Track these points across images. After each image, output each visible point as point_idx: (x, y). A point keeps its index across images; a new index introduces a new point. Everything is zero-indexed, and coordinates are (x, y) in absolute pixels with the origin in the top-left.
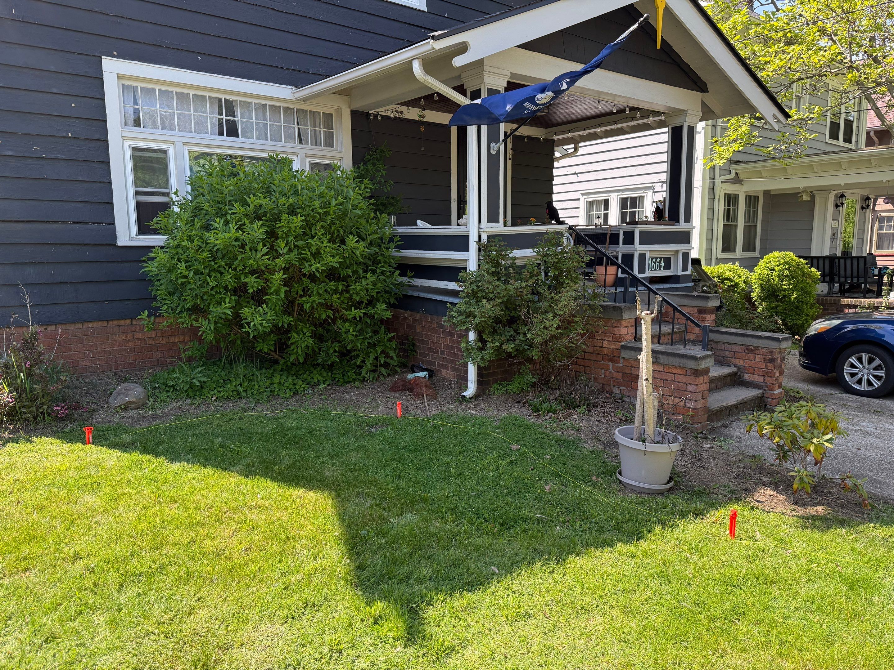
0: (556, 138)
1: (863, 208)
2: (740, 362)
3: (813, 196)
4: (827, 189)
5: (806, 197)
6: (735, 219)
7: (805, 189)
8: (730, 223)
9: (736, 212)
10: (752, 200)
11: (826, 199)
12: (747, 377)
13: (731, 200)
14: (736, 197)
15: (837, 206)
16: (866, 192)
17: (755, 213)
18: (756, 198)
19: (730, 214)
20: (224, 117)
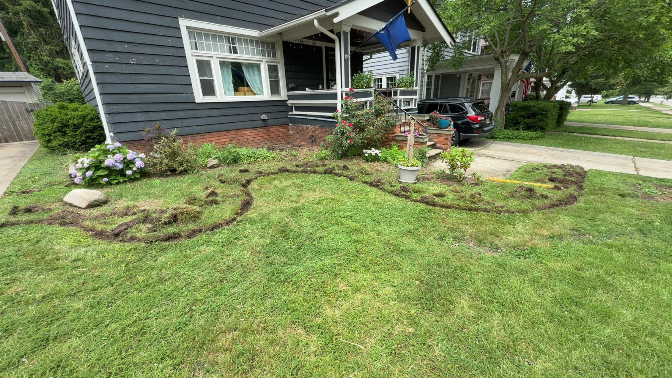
0: (364, 52)
1: (478, 80)
2: (436, 140)
3: (460, 75)
4: (466, 72)
5: (458, 76)
6: (431, 86)
7: (458, 73)
8: (429, 87)
9: (431, 82)
10: (437, 77)
11: (465, 76)
12: (438, 145)
13: (429, 77)
14: (431, 76)
15: (469, 79)
16: (479, 73)
17: (438, 83)
18: (439, 76)
19: (429, 84)
20: (231, 45)
